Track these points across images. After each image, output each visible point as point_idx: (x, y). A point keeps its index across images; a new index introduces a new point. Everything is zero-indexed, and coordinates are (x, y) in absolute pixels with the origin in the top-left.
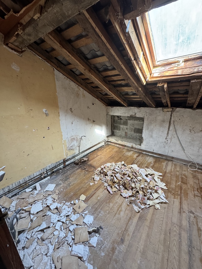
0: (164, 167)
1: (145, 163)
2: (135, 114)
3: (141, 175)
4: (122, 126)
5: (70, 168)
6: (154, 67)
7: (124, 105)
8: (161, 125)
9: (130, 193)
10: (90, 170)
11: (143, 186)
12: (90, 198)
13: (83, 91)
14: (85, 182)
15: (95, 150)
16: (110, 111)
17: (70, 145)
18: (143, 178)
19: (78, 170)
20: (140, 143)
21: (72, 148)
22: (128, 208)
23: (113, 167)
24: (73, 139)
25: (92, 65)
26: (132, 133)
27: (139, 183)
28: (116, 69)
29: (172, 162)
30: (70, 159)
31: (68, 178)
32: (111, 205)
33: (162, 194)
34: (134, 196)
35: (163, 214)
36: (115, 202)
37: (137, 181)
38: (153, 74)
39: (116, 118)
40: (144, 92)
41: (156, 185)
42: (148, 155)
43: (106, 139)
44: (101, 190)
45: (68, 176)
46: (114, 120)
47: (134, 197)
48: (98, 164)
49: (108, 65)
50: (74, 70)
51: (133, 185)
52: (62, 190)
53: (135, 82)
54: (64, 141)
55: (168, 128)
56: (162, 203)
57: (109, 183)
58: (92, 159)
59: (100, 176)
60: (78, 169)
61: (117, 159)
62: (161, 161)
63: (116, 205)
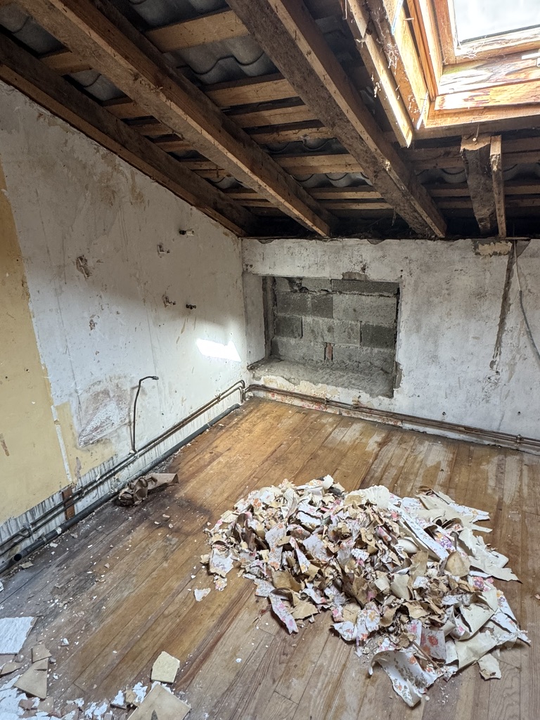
0: (492, 483)
1: (415, 471)
2: (363, 269)
3: (408, 532)
4: (308, 319)
5: (97, 525)
6: (445, 67)
7: (315, 233)
8: (470, 312)
9: (369, 619)
10: (187, 528)
11: (421, 582)
12: (198, 667)
13: (133, 175)
14: (170, 589)
15: (201, 431)
16: (258, 258)
17: (88, 423)
18: (419, 547)
19: (134, 533)
20: (386, 388)
21: (99, 437)
22: (372, 692)
23: (289, 504)
24: (100, 397)
25: (168, 56)
26: (352, 346)
27: (406, 570)
28: (284, 73)
29: (518, 457)
30: (93, 485)
31: (93, 579)
32: (297, 685)
33: (500, 605)
34: (391, 629)
35: (516, 698)
36: (310, 667)
37: (398, 563)
38: (443, 100)
39: (285, 288)
40: (401, 175)
41: (472, 568)
42: (424, 433)
43: (248, 378)
44: (245, 617)
45: (91, 567)
46: (275, 295)
47: (389, 633)
48: (222, 494)
49: (243, 53)
50: (83, 77)
51: (382, 584)
52: (66, 641)
53: (365, 136)
54: (57, 408)
55: (498, 321)
56: (503, 647)
57: (276, 581)
58: (193, 475)
59: (236, 551)
60: (134, 527)
61: (298, 463)
62: (475, 456)
63: (320, 684)
